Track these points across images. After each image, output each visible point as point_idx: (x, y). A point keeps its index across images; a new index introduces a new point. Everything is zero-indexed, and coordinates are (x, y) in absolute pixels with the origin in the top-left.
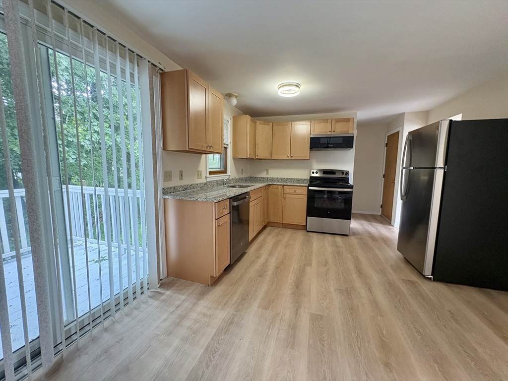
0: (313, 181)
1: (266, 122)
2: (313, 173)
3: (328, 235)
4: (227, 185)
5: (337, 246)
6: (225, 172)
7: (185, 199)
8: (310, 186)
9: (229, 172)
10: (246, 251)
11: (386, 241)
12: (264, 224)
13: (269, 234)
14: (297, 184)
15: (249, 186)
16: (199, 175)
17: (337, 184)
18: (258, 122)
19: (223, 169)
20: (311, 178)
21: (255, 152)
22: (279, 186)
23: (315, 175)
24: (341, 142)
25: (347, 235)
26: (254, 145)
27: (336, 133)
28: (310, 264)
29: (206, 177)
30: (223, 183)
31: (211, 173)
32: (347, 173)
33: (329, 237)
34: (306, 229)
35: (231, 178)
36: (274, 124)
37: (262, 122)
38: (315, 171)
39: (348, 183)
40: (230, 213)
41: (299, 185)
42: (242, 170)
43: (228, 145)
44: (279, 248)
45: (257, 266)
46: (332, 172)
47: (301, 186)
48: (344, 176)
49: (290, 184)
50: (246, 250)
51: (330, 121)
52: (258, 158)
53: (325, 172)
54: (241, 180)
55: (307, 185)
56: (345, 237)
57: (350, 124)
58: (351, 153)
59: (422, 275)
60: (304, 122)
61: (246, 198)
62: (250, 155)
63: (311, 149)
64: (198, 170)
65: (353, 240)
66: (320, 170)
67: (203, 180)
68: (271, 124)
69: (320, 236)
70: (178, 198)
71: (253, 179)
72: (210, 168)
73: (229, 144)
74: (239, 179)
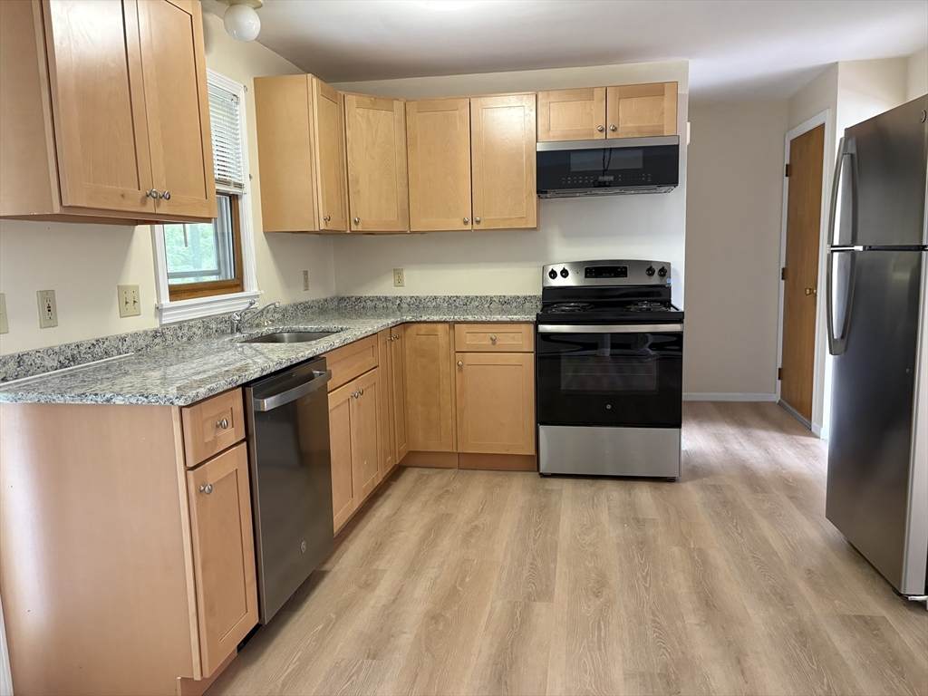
0: (553, 302)
1: (382, 100)
2: (553, 274)
3: (609, 484)
4: (246, 333)
5: (637, 520)
6: (237, 284)
7: (60, 400)
8: (541, 320)
9: (252, 285)
10: (327, 567)
11: (792, 487)
12: (392, 461)
13: (409, 497)
14: (498, 317)
15: (328, 333)
16: (129, 303)
17: (633, 308)
18: (351, 100)
19: (230, 275)
20: (548, 291)
21: (347, 208)
22: (440, 326)
23: (559, 282)
24: (639, 165)
25: (671, 480)
26: (343, 184)
27: (621, 134)
28: (546, 594)
29: (159, 310)
30: (230, 326)
31: (176, 292)
32: (664, 271)
33: (613, 491)
34: (538, 470)
35: (259, 306)
36: (411, 107)
37: (367, 100)
38: (558, 269)
39: (668, 303)
40: (247, 439)
41: (504, 318)
42: (306, 273)
43: (240, 186)
44: (446, 543)
45: (363, 618)
46: (616, 269)
47: (512, 322)
48: (655, 280)
49: (477, 318)
50: (324, 562)
51: (599, 94)
52: (360, 228)
53: (593, 269)
54: (303, 309)
55: (533, 317)
56: (666, 486)
57: (667, 103)
58: (673, 203)
59: (900, 595)
60: (512, 99)
61: (311, 377)
62: (327, 219)
63: (541, 191)
64: (122, 283)
65: (691, 493)
66: (577, 265)
67: (147, 322)
68: (398, 105)
69: (585, 488)
70: (33, 397)
71: (348, 306)
72: (170, 276)
73: (245, 181)
74: (296, 306)
